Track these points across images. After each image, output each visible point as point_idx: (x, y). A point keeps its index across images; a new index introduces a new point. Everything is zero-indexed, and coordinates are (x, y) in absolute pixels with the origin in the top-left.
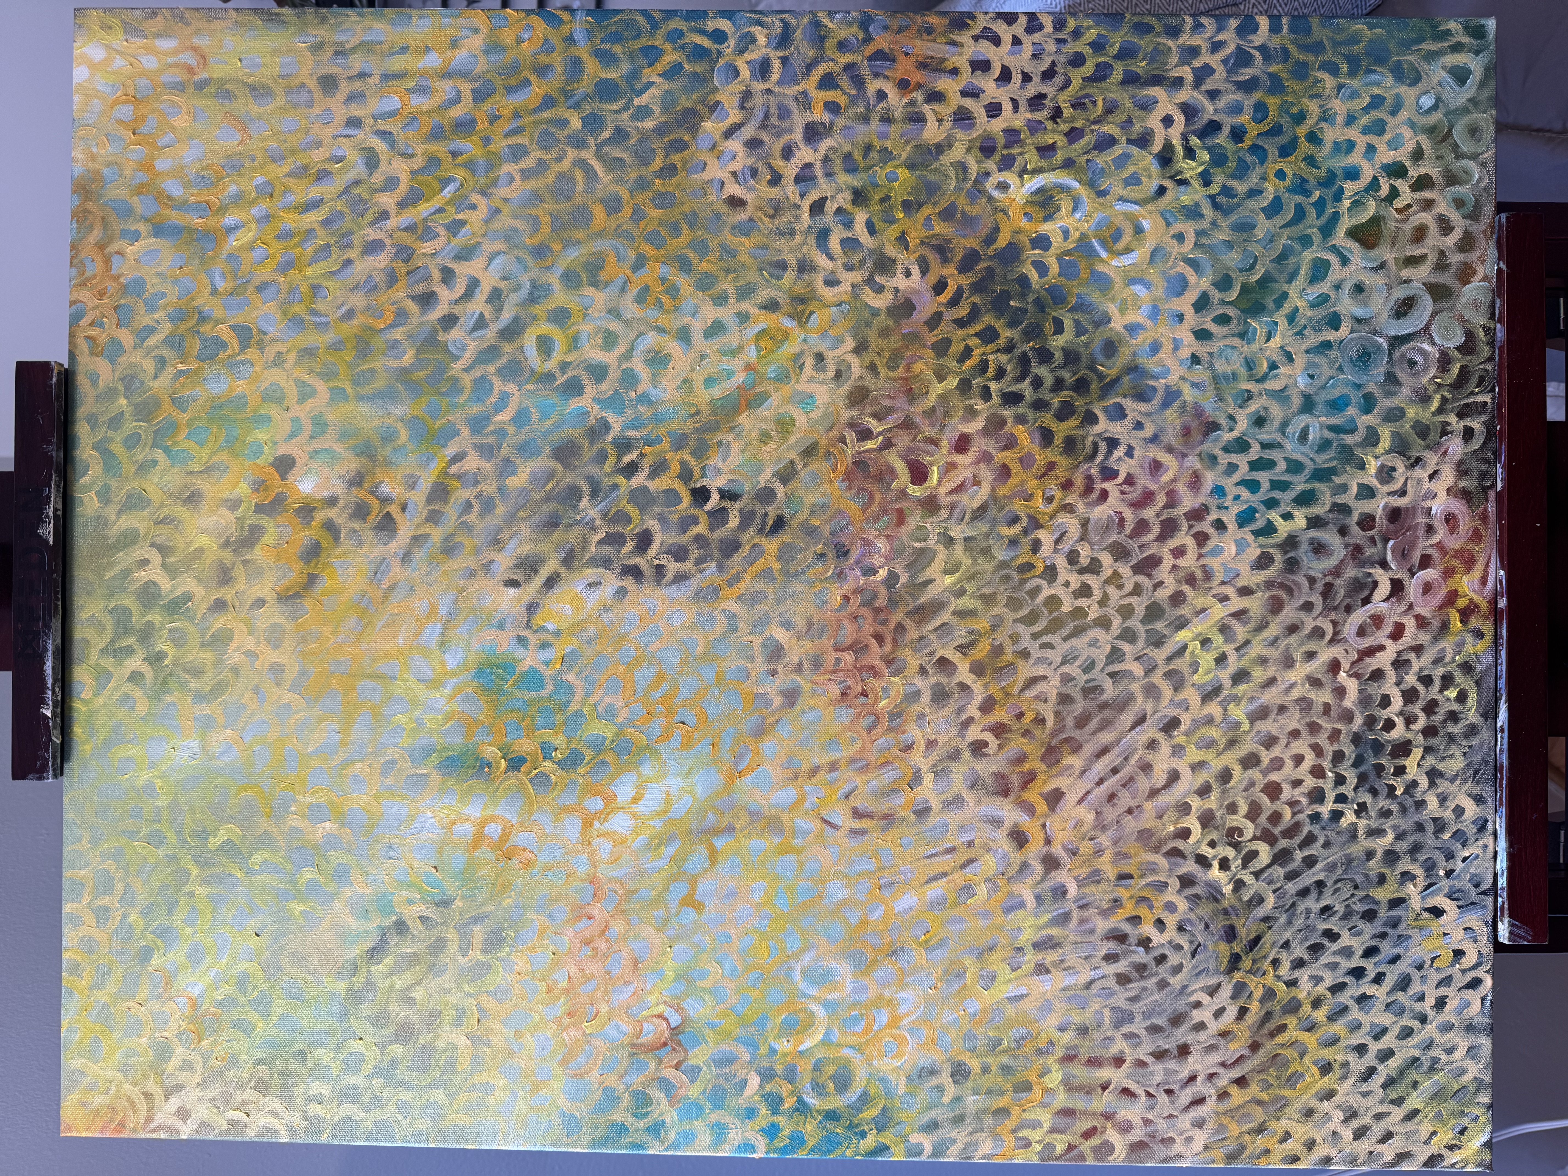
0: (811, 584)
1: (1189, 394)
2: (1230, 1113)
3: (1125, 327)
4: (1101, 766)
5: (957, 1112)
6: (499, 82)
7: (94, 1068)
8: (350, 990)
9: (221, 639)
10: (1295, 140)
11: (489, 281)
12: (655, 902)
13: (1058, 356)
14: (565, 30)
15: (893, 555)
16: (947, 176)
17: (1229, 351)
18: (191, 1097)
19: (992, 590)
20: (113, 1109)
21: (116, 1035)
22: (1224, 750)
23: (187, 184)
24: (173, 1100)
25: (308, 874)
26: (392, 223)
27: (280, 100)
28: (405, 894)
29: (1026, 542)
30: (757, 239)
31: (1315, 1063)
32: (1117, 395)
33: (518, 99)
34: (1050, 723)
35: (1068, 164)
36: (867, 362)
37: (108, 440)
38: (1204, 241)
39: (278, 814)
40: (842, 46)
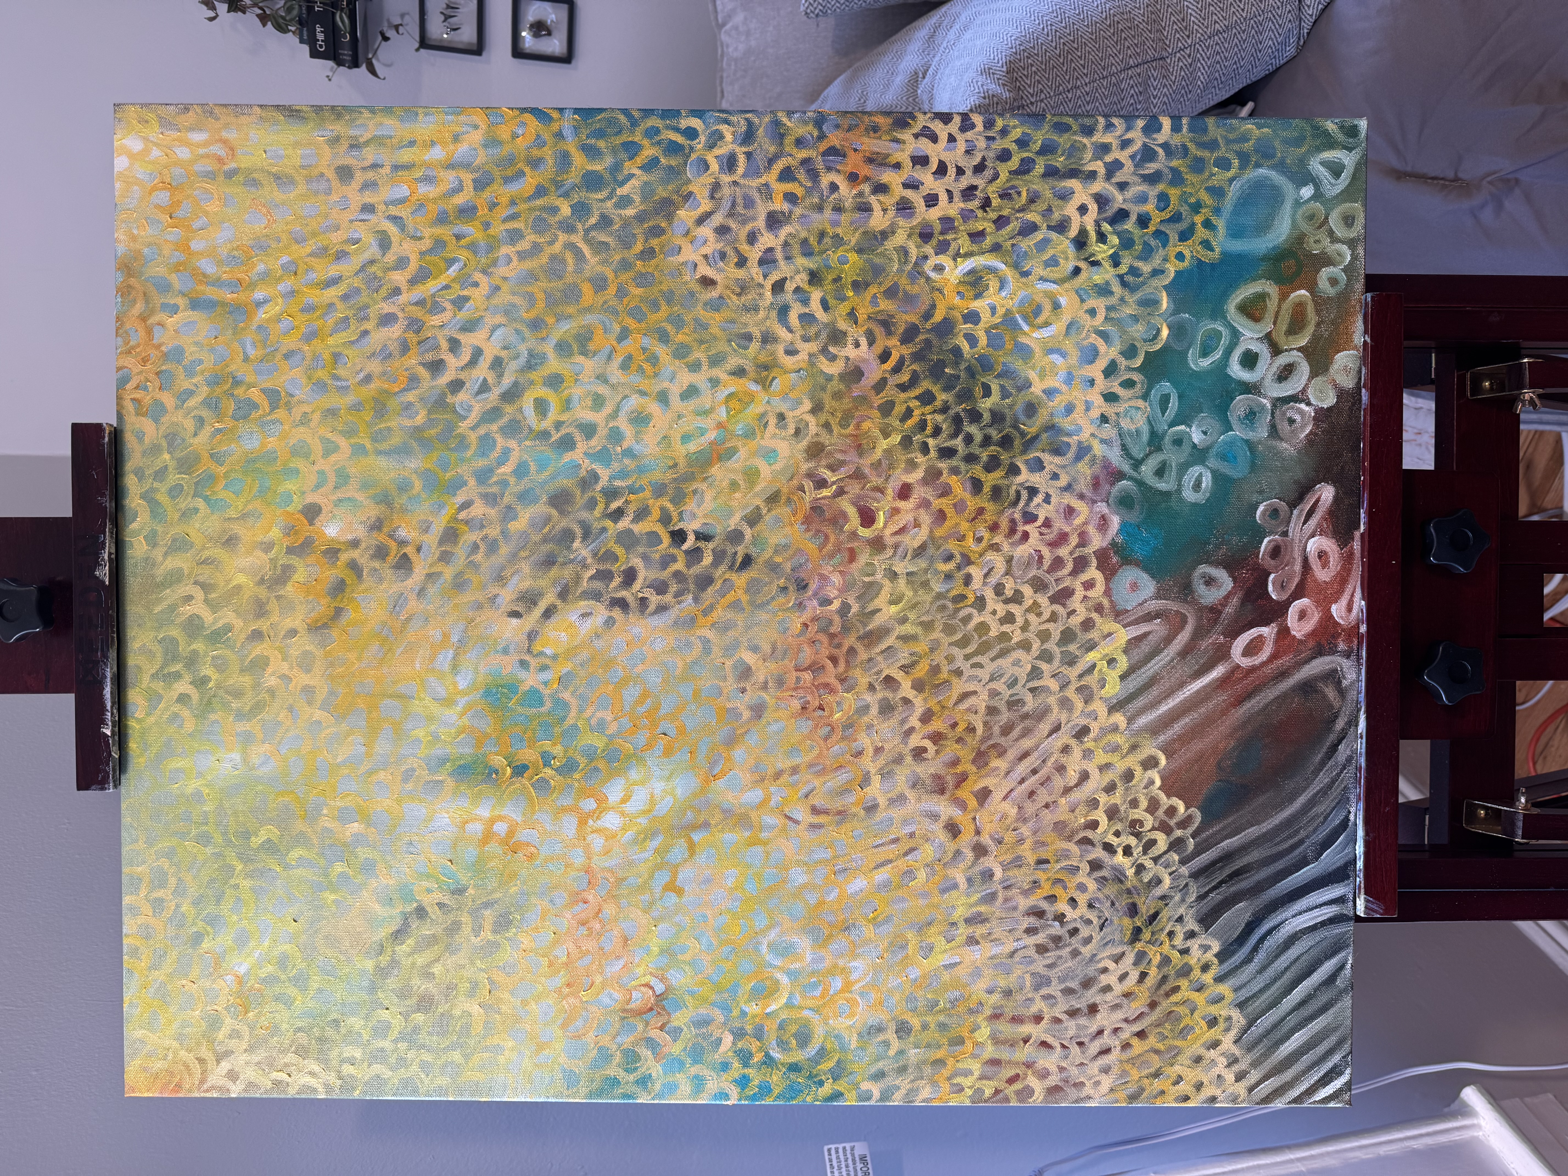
0: (775, 614)
1: (1098, 449)
2: (1131, 1061)
3: (1044, 391)
4: (1023, 768)
5: (901, 1063)
6: (497, 173)
7: (153, 1038)
8: (377, 967)
9: (259, 665)
10: (1193, 225)
11: (491, 351)
12: (643, 888)
13: (987, 417)
14: (555, 127)
15: (845, 589)
16: (890, 259)
17: (1133, 411)
18: (239, 1060)
19: (930, 618)
20: (172, 1074)
21: (173, 1009)
22: (1127, 753)
23: (219, 263)
24: (223, 1064)
25: (339, 868)
26: (403, 298)
27: (302, 188)
28: (425, 884)
29: (959, 575)
30: (726, 314)
31: (1203, 1018)
32: (1037, 450)
33: (514, 189)
34: (980, 731)
35: (996, 248)
36: (823, 420)
37: (153, 490)
38: (1113, 315)
39: (311, 815)
40: (800, 143)
